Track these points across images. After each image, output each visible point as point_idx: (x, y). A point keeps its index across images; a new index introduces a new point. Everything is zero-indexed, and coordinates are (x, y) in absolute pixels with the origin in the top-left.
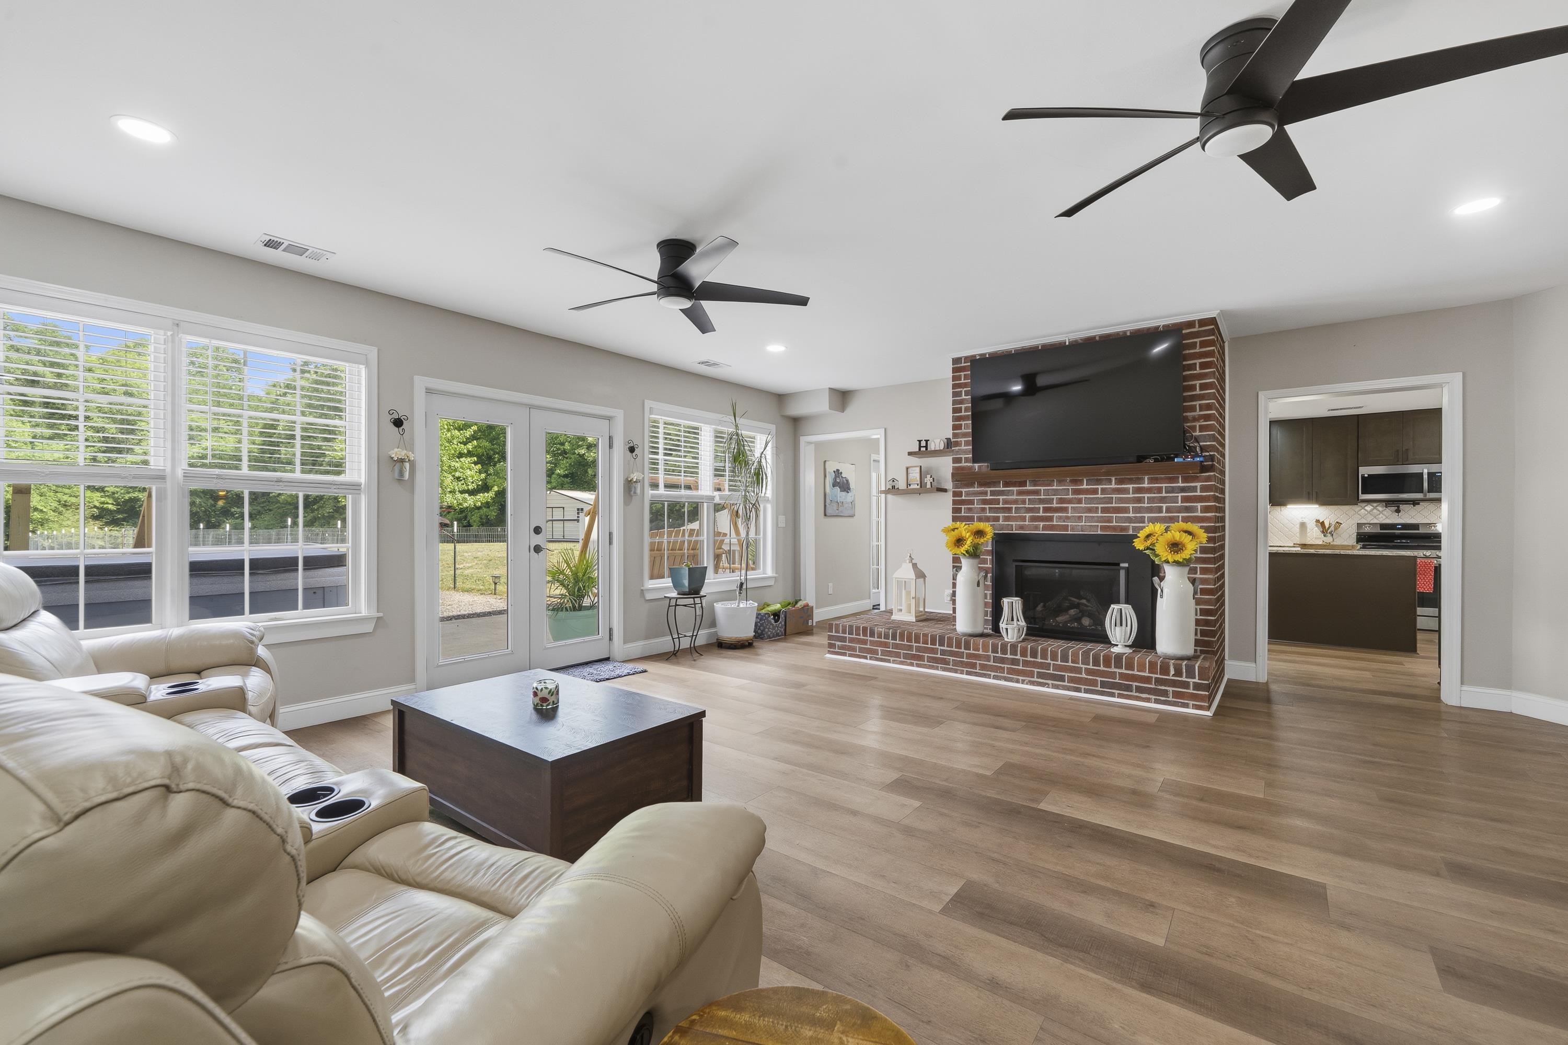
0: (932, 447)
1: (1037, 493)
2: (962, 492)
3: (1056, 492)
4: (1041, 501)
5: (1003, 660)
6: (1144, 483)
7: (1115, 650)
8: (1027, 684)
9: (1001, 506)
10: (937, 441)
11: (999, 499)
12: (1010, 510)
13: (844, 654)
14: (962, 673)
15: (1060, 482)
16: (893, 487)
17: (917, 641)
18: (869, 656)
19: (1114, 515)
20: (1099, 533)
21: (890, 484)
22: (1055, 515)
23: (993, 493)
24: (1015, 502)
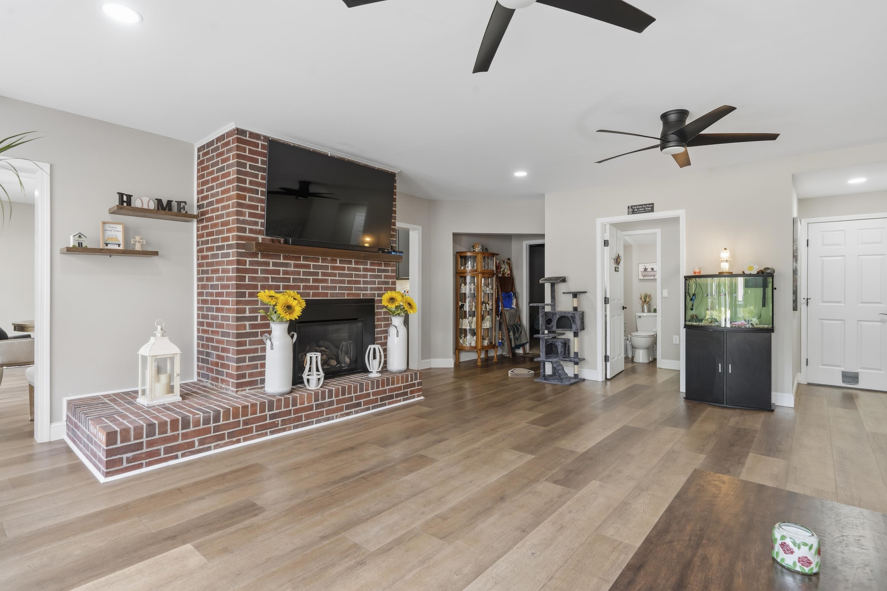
0: (136, 203)
1: (308, 266)
2: (246, 261)
3: (321, 267)
4: (311, 274)
5: (321, 406)
6: (368, 266)
7: (371, 375)
8: (336, 418)
9: (281, 276)
10: (145, 200)
11: (280, 270)
12: (288, 280)
13: (140, 466)
14: (290, 429)
15: (324, 261)
16: (80, 244)
17: (245, 414)
18: (179, 453)
19: (354, 286)
20: (346, 298)
21: (74, 240)
22: (321, 285)
23: (275, 264)
24: (293, 273)
